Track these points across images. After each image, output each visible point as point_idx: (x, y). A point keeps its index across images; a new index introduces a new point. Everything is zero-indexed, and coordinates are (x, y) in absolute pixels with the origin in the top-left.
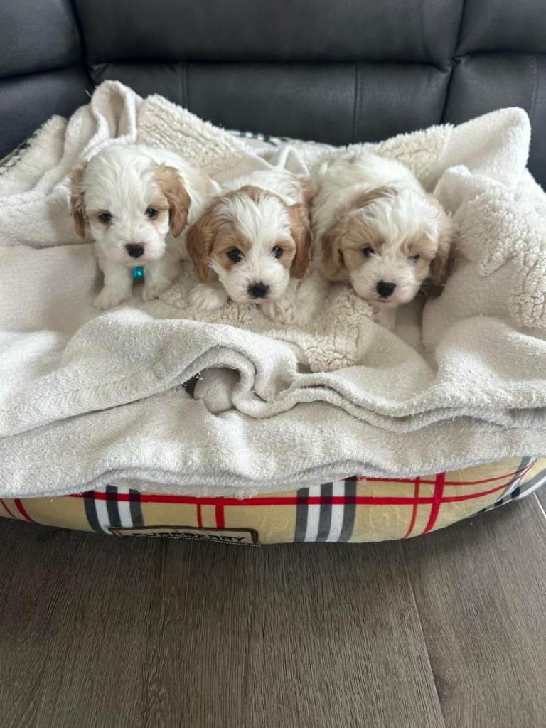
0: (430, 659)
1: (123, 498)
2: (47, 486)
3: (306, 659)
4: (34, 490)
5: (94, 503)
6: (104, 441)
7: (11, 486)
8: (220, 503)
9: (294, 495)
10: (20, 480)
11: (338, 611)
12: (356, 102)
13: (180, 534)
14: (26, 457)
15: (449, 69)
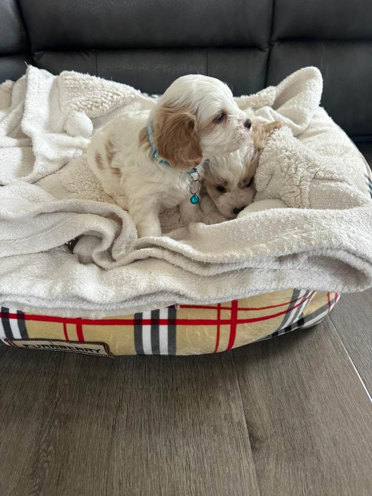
0: (247, 423)
9: (132, 318)
11: (183, 393)
15: (267, 50)
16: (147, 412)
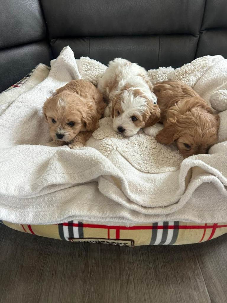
0: (209, 292)
1: (76, 225)
2: (43, 221)
3: (153, 292)
4: (37, 222)
5: (62, 227)
6: (67, 201)
7: (28, 220)
8: (118, 229)
9: (151, 225)
10: (32, 217)
11: (165, 270)
12: (159, 50)
13: (99, 241)
14: (34, 207)
15: (198, 36)
16: (146, 283)
